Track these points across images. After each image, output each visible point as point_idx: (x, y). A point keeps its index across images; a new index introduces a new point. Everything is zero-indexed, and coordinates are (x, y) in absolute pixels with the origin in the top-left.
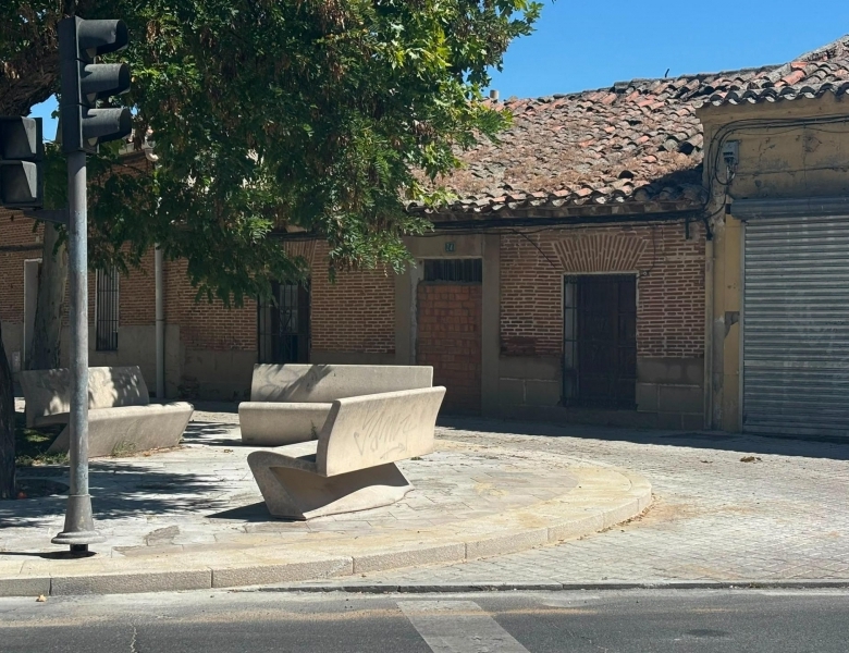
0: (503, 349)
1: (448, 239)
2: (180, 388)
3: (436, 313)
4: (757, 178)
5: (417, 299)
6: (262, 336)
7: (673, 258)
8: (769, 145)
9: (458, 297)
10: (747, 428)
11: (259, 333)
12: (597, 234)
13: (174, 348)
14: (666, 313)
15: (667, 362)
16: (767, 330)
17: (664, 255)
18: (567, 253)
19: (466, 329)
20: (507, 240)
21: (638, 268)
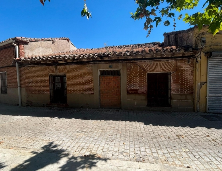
0: (128, 92)
1: (110, 64)
2: (26, 103)
3: (106, 83)
4: (210, 47)
5: (99, 80)
6: (51, 90)
7: (182, 68)
8: (214, 38)
9: (112, 79)
10: (209, 112)
11: (50, 89)
12: (158, 62)
13: (24, 93)
14: (180, 82)
15: (181, 95)
16: (216, 86)
17: (179, 67)
18: (148, 68)
19: (115, 87)
20: (129, 64)
21: (171, 71)
